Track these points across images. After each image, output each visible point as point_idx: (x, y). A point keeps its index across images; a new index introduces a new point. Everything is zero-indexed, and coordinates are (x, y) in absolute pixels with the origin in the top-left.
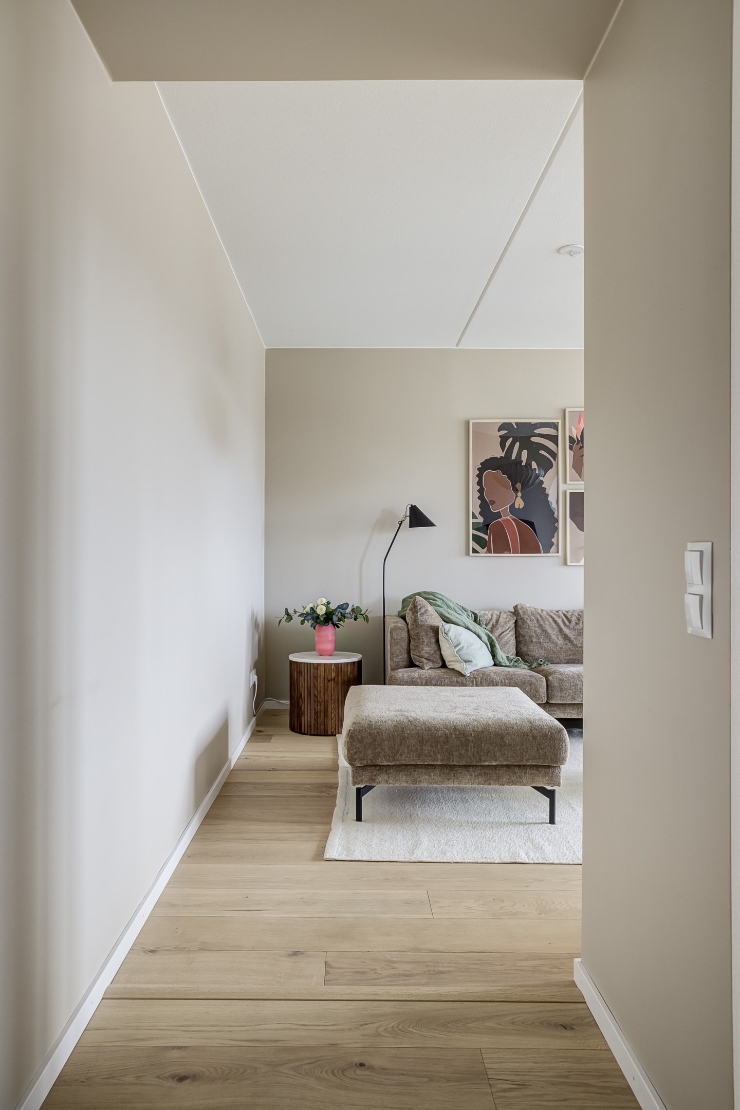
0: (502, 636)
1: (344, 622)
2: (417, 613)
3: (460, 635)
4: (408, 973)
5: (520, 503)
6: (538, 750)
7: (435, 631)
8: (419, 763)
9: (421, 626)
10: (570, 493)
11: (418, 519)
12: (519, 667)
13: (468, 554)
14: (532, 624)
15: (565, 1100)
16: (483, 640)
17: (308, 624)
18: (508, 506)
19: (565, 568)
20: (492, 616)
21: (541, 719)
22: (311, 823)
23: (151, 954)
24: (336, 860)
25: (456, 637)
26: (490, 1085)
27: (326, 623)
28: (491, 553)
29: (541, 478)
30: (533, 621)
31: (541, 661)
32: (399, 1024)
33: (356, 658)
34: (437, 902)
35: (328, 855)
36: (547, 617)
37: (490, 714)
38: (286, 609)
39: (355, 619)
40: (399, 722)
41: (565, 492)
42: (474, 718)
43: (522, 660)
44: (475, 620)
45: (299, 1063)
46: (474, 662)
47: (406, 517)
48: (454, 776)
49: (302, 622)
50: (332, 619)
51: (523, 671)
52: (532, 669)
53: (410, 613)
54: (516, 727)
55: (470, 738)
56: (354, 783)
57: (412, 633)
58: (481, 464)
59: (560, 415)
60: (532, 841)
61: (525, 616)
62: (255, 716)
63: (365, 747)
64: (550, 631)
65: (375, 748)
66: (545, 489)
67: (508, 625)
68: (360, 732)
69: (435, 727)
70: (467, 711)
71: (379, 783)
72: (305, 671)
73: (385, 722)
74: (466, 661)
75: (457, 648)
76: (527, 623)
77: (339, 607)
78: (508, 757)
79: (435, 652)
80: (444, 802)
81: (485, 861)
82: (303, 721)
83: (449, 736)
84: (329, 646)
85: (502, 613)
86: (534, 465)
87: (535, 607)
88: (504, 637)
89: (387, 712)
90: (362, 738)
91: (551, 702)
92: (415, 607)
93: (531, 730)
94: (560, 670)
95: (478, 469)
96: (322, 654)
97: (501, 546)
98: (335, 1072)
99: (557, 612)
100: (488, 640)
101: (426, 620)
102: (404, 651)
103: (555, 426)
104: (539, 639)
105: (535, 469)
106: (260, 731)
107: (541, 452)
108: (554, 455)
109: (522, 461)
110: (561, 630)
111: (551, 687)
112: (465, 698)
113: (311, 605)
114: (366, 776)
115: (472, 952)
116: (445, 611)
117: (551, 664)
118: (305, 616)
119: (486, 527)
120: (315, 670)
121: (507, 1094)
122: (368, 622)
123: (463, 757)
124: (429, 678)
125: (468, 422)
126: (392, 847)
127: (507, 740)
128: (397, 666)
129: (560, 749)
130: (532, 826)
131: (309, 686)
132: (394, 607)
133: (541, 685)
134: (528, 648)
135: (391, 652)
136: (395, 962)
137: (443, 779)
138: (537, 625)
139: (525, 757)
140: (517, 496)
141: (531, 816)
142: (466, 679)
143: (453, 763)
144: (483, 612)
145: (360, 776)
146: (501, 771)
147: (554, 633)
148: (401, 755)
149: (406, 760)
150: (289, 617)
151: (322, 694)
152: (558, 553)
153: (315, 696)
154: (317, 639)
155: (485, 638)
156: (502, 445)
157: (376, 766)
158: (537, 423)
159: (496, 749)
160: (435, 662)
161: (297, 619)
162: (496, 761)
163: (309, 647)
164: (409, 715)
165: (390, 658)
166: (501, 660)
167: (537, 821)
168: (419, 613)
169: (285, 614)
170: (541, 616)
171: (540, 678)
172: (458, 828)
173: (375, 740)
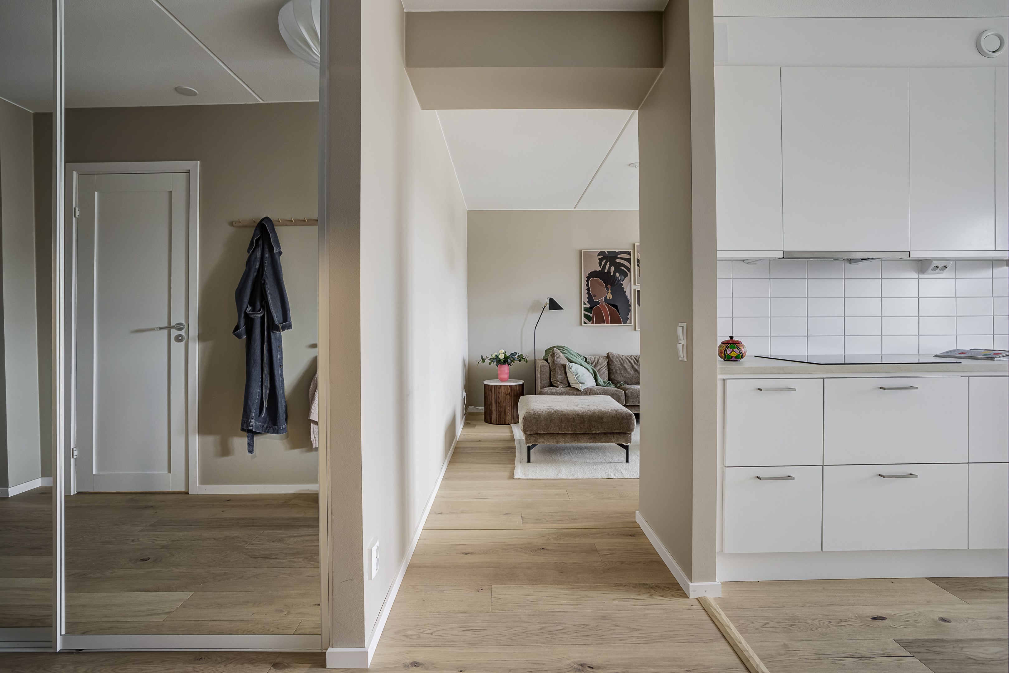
0: (600, 370)
1: (514, 363)
2: (554, 357)
3: (578, 369)
4: (560, 519)
5: (610, 296)
6: (620, 425)
7: (565, 367)
8: (560, 433)
9: (557, 364)
10: (638, 290)
11: (553, 305)
12: (610, 387)
13: (581, 325)
14: (617, 363)
15: (630, 557)
16: (590, 372)
17: (494, 364)
18: (603, 298)
19: (635, 332)
20: (595, 359)
21: (622, 410)
22: (505, 464)
23: (439, 514)
24: (520, 479)
25: (575, 370)
26: (599, 554)
27: (504, 363)
28: (594, 324)
29: (621, 282)
30: (617, 361)
31: (622, 383)
32: (558, 536)
33: (521, 382)
34: (571, 494)
35: (516, 476)
36: (625, 359)
37: (596, 408)
38: (482, 356)
39: (520, 361)
40: (550, 412)
41: (635, 290)
42: (587, 409)
43: (612, 382)
44: (586, 361)
45: (516, 549)
46: (585, 383)
47: (547, 304)
48: (578, 439)
49: (490, 363)
50: (507, 361)
51: (612, 388)
52: (617, 387)
53: (551, 357)
54: (609, 413)
55: (586, 419)
56: (527, 443)
57: (552, 368)
58: (588, 274)
59: (632, 247)
60: (617, 470)
61: (613, 359)
62: (465, 415)
63: (532, 424)
64: (627, 367)
65: (538, 425)
66: (624, 288)
67: (604, 364)
68: (530, 417)
69: (568, 414)
70: (584, 406)
71: (539, 443)
72: (493, 389)
73: (542, 412)
74: (581, 383)
75: (577, 376)
76: (614, 362)
77: (511, 354)
78: (605, 429)
79: (565, 378)
80: (571, 454)
81: (594, 478)
82: (492, 417)
83: (575, 418)
84: (506, 376)
85: (601, 357)
86: (618, 275)
87: (619, 354)
88: (602, 370)
89: (543, 407)
90: (531, 419)
91: (627, 404)
92: (554, 354)
93: (617, 415)
94: (632, 387)
95: (587, 277)
96: (502, 380)
97: (600, 320)
98: (532, 551)
99: (631, 356)
100: (593, 372)
101: (559, 361)
102: (548, 378)
103: (629, 253)
104: (621, 371)
105: (618, 277)
106: (468, 423)
107: (621, 267)
108: (629, 269)
109: (611, 273)
110: (633, 366)
111: (627, 396)
112: (582, 401)
113: (496, 354)
114: (532, 439)
115: (589, 512)
116: (569, 356)
117: (627, 385)
118: (492, 360)
119: (591, 310)
120: (499, 389)
121: (606, 556)
122: (527, 363)
123: (582, 429)
124: (561, 392)
125: (581, 251)
126: (547, 473)
127: (605, 420)
128: (544, 386)
129: (631, 424)
130: (617, 463)
131: (496, 398)
132: (541, 355)
133: (622, 395)
134: (615, 376)
135: (540, 379)
136: (554, 516)
137: (572, 440)
138: (620, 364)
139: (614, 428)
140: (608, 292)
141: (616, 459)
142: (581, 392)
143: (577, 432)
144: (590, 357)
145: (529, 439)
146: (601, 436)
147: (629, 369)
148: (551, 428)
149: (553, 431)
150: (484, 360)
151: (503, 402)
152: (631, 323)
153: (499, 403)
154: (499, 372)
155: (591, 371)
156: (600, 264)
157: (537, 434)
158: (619, 251)
159: (599, 424)
160: (565, 384)
161: (487, 361)
162: (599, 430)
163: (496, 377)
164: (554, 408)
165: (540, 382)
166: (600, 383)
167: (619, 461)
168: (556, 357)
169: (481, 359)
170: (622, 359)
171: (622, 392)
172: (579, 465)
173: (537, 421)
